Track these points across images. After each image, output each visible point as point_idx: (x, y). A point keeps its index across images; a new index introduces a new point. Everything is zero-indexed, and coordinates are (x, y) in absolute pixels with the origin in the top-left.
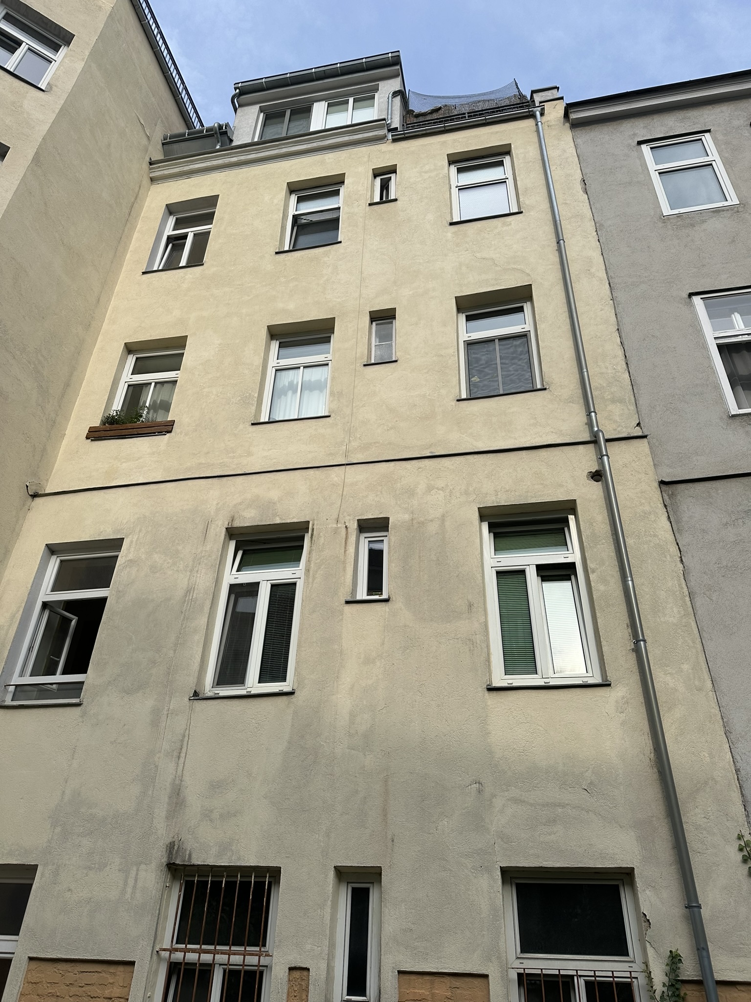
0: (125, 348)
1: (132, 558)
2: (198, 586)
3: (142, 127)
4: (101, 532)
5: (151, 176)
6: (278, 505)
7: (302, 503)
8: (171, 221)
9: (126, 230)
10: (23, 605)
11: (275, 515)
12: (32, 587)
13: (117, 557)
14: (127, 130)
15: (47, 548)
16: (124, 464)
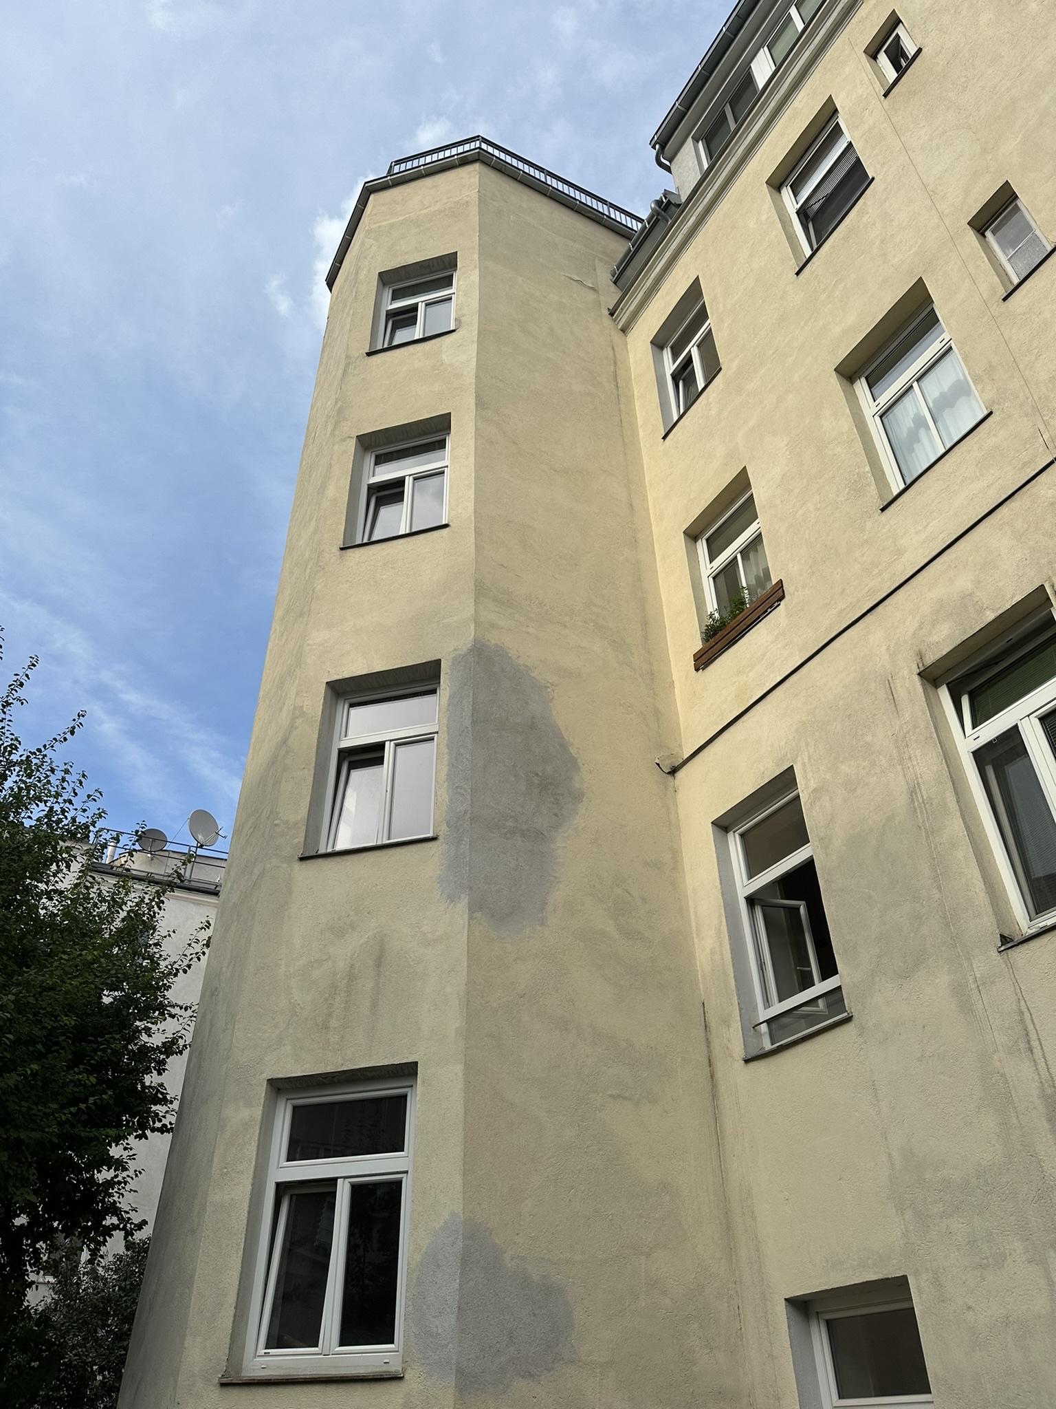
0: (687, 538)
1: (815, 786)
2: (921, 778)
3: (579, 284)
4: (763, 774)
5: (619, 328)
6: (978, 594)
7: (1015, 565)
8: (667, 354)
9: (622, 407)
10: (723, 911)
11: (981, 610)
12: (721, 884)
13: (798, 797)
14: (564, 300)
15: (715, 827)
16: (751, 674)
